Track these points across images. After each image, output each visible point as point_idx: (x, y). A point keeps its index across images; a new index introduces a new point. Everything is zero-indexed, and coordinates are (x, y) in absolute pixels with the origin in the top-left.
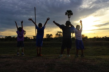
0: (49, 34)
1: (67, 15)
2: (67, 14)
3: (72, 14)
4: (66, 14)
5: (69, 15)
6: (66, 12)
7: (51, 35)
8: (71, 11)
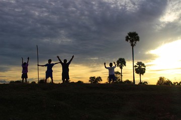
0: (94, 77)
1: (129, 41)
2: (129, 39)
3: (137, 39)
4: (127, 39)
5: (132, 41)
6: (127, 35)
7: (99, 78)
8: (137, 34)
